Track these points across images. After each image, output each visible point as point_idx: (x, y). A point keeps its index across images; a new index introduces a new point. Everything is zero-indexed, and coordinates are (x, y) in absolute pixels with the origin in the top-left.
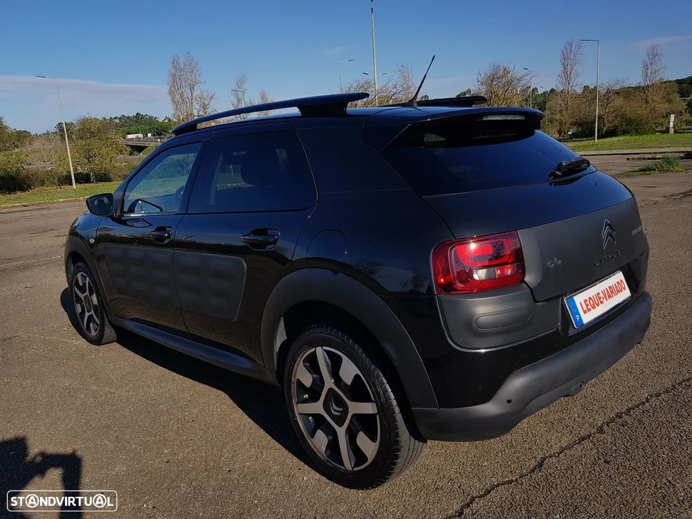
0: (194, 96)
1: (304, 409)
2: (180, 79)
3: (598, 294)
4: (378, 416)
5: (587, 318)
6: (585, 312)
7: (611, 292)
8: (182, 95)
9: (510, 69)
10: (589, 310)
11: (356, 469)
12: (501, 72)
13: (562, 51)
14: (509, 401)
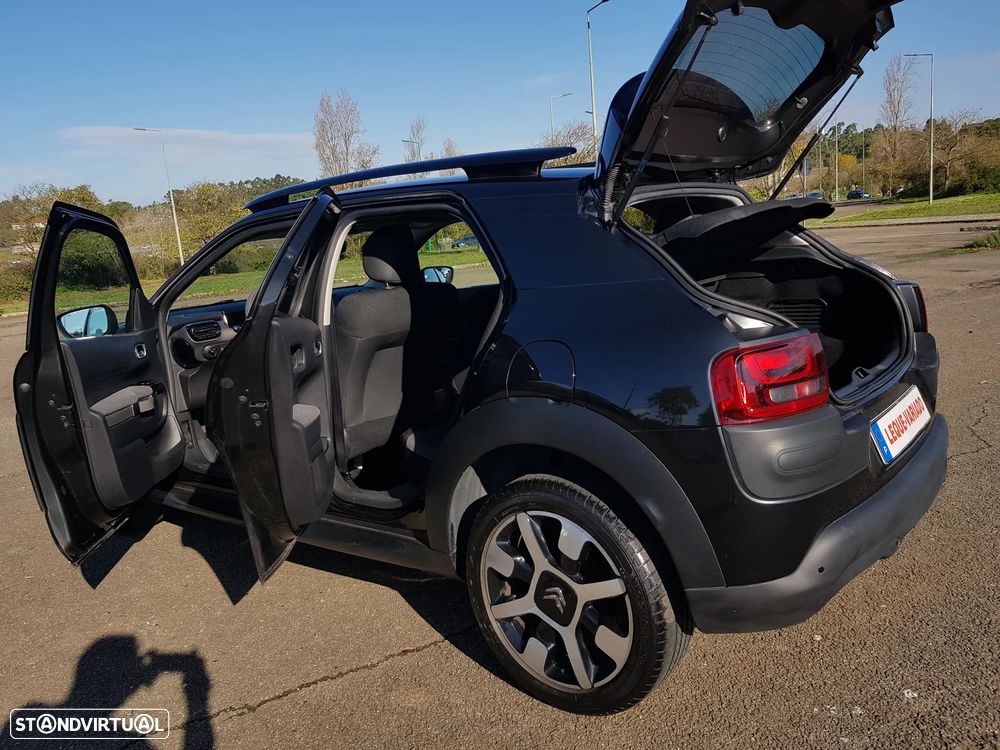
0: (350, 150)
1: (503, 613)
2: (331, 127)
3: (900, 416)
4: (627, 598)
5: (895, 449)
6: (892, 442)
7: (912, 414)
8: (333, 150)
10: (895, 439)
11: (597, 685)
13: (887, 71)
14: (821, 570)
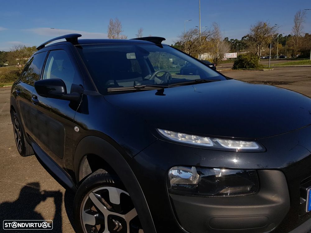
2: (113, 30)
9: (267, 24)
12: (262, 25)
